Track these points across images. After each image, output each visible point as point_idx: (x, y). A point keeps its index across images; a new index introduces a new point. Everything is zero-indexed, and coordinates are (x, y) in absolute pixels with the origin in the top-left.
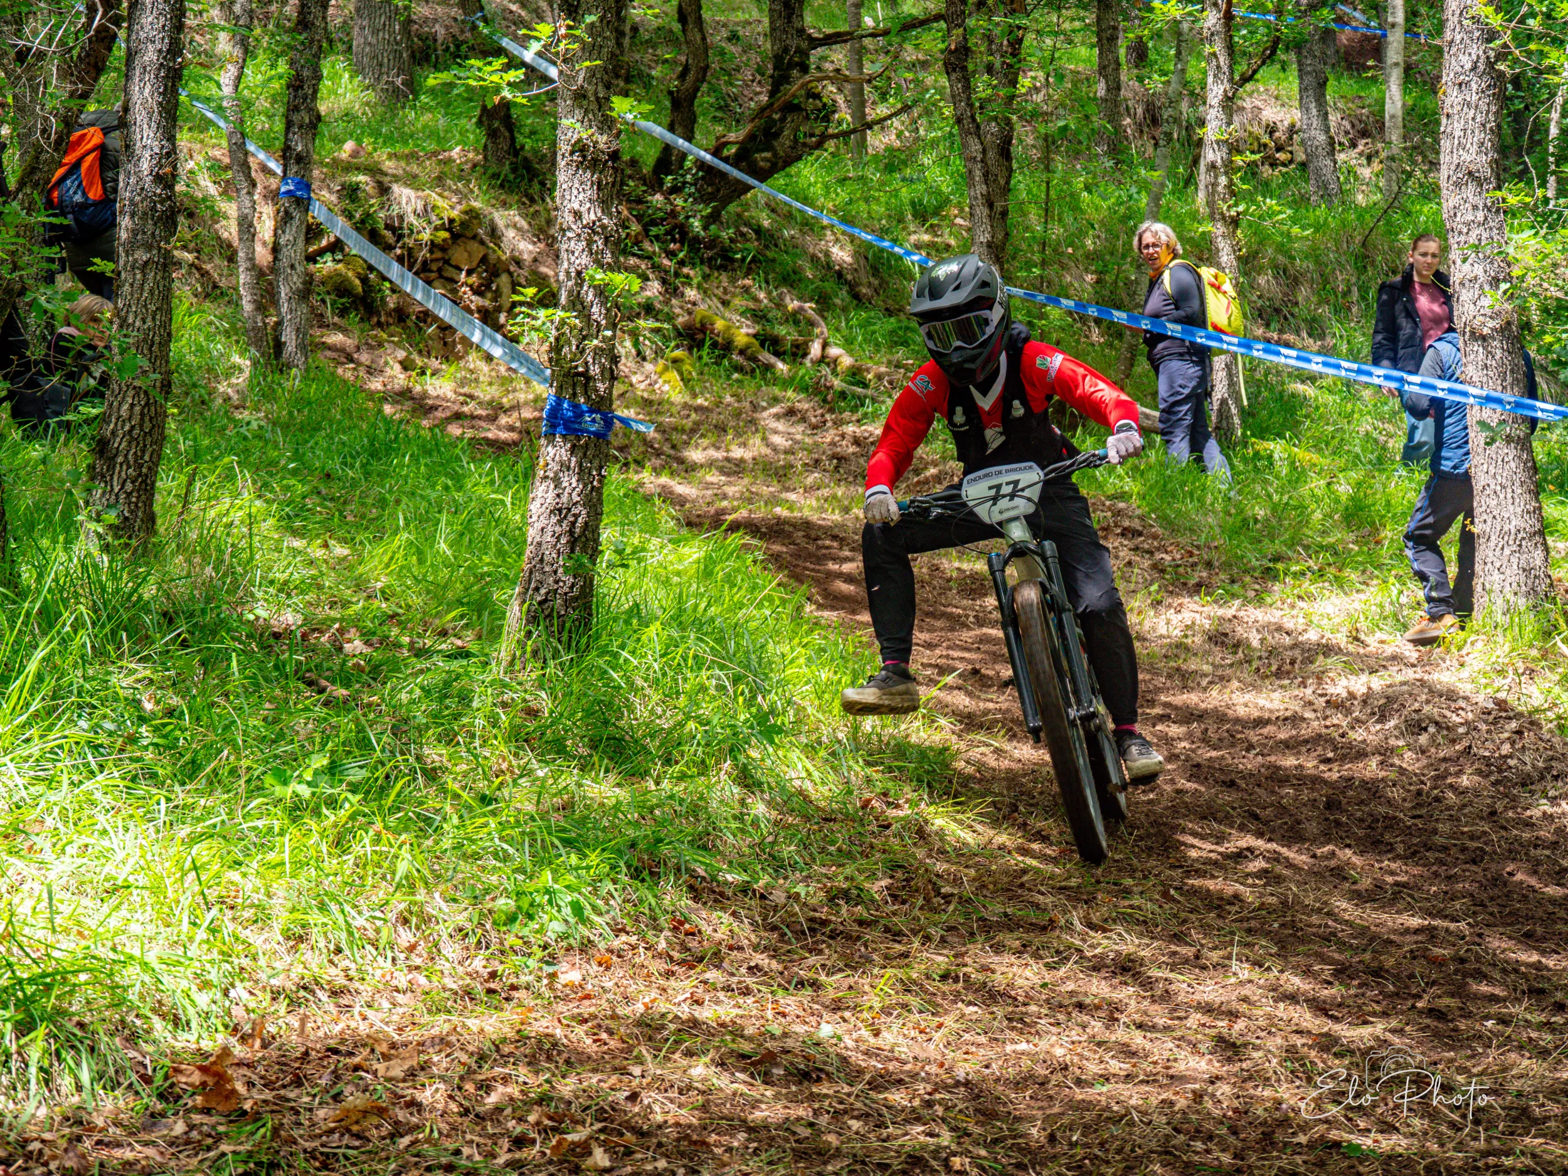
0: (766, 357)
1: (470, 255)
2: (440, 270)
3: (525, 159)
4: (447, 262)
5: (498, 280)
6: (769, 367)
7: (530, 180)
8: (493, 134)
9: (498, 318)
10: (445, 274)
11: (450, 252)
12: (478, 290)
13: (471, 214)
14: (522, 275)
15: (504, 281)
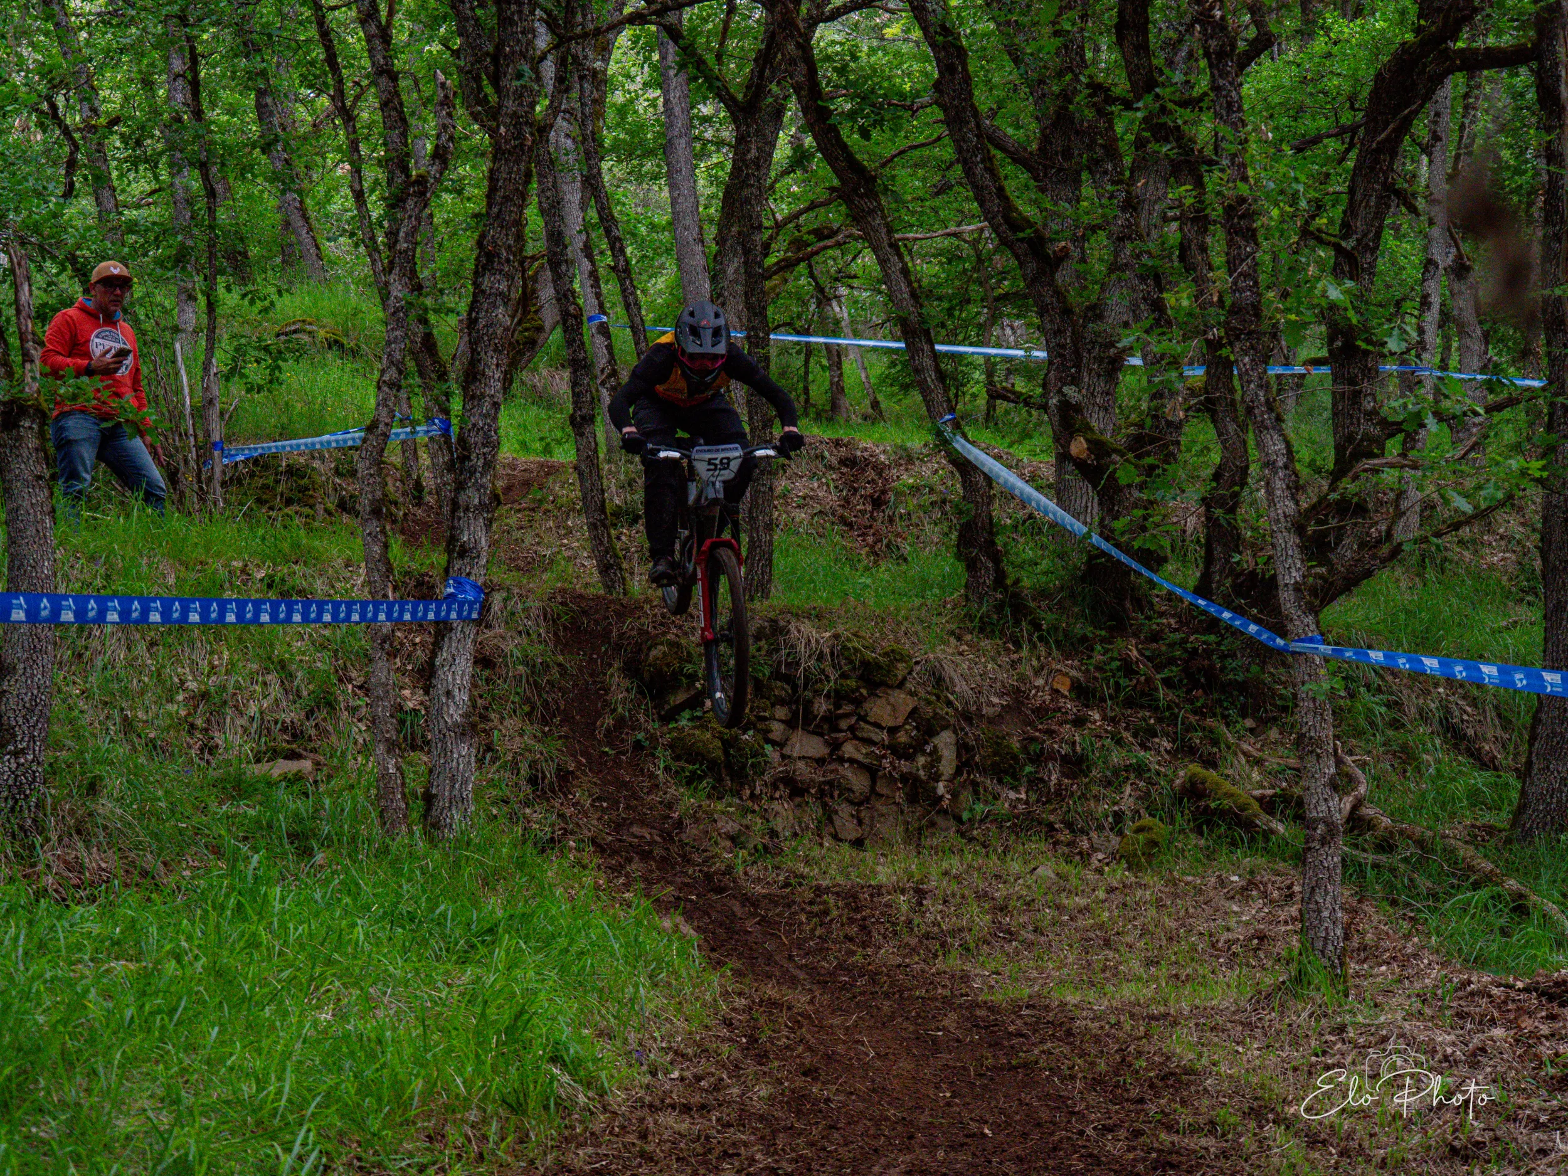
0: (1264, 821)
1: (894, 709)
2: (852, 729)
3: (1015, 595)
4: (863, 718)
5: (936, 740)
6: (1257, 835)
7: (1017, 622)
9: (935, 788)
10: (860, 735)
11: (867, 706)
12: (905, 753)
13: (893, 656)
14: (971, 734)
15: (945, 741)
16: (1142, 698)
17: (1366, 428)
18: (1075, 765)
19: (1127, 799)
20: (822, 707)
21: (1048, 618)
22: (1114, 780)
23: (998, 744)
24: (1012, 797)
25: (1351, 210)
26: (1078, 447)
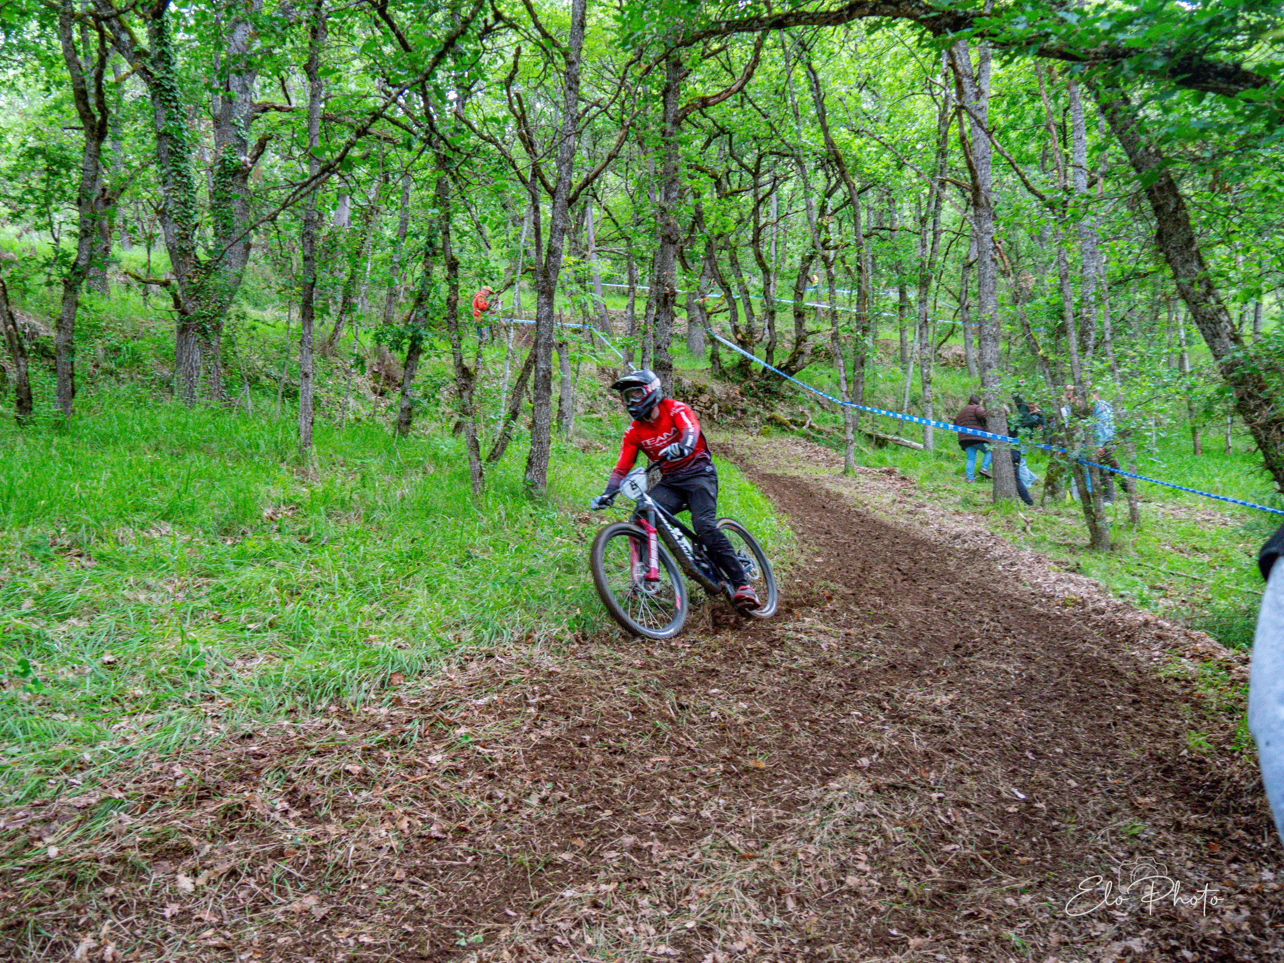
0: (793, 427)
1: (705, 398)
2: (696, 403)
3: (723, 370)
4: (698, 401)
6: (792, 430)
7: (725, 376)
8: (714, 363)
9: (714, 417)
11: (699, 398)
12: (707, 408)
13: (706, 386)
14: (722, 404)
15: (715, 406)
16: (755, 395)
17: (804, 334)
18: (744, 411)
19: (757, 420)
20: (690, 398)
21: (731, 376)
22: (753, 416)
23: (726, 406)
24: (730, 419)
25: (798, 282)
26: (739, 336)
